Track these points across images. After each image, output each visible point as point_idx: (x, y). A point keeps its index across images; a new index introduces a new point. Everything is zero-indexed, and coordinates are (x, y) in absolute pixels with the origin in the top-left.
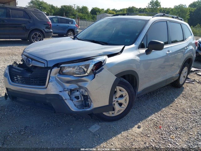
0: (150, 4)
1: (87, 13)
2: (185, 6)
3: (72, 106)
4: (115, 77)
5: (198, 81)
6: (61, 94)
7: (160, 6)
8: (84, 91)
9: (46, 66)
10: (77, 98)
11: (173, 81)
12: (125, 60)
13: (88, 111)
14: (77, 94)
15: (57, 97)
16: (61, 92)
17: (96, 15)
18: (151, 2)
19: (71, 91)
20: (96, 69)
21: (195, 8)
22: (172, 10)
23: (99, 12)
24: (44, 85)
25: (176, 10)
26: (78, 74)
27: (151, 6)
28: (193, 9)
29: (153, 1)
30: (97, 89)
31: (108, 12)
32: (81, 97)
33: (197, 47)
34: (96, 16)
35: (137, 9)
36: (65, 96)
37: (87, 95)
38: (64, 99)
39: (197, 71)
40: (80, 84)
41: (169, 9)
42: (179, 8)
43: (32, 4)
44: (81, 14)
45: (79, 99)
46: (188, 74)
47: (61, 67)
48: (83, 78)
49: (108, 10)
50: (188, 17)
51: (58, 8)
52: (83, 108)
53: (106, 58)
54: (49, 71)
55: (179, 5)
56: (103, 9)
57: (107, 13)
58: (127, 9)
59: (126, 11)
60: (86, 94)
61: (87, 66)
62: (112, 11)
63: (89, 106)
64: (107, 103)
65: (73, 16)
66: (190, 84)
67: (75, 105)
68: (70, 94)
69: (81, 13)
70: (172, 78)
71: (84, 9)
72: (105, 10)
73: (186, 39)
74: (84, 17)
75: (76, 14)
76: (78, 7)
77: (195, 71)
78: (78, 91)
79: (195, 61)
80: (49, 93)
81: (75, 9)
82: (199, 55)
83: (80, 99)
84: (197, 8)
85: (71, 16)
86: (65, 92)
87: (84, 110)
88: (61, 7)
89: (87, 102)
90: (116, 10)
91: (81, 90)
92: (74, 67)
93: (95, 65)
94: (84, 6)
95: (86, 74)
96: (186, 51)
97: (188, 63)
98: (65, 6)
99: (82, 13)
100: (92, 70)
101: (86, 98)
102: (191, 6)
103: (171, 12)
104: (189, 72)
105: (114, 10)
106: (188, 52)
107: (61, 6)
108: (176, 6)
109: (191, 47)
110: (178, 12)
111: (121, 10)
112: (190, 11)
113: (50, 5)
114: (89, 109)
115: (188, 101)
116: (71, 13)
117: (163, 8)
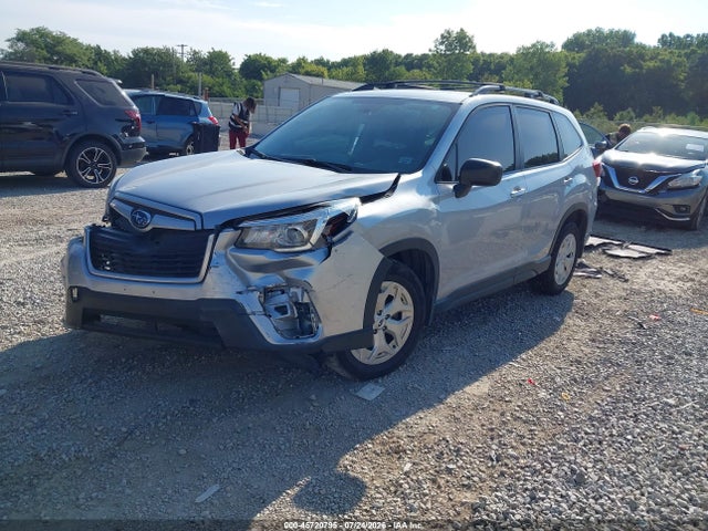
0: (442, 43)
1: (229, 73)
2: (553, 46)
3: (270, 331)
4: (381, 256)
5: (611, 272)
6: (240, 299)
7: (474, 47)
8: (299, 291)
9: (199, 227)
10: (282, 310)
11: (534, 275)
12: (403, 210)
13: (310, 344)
14: (282, 299)
15: (230, 308)
16: (240, 293)
17: (261, 79)
18: (442, 36)
19: (267, 293)
20: (333, 234)
21: (583, 55)
22: (512, 59)
23: (273, 71)
24: (197, 274)
25: (525, 60)
26: (286, 247)
27: (443, 47)
28: (577, 55)
29: (448, 32)
30: (335, 286)
31: (302, 71)
32: (292, 308)
33: (599, 179)
34: (259, 83)
35: (400, 56)
36: (252, 304)
37: (306, 304)
38: (249, 311)
39: (604, 244)
40: (290, 273)
41: (502, 56)
42: (534, 54)
43: (21, 45)
44: (208, 79)
45: (286, 313)
46: (579, 255)
47: (242, 228)
48: (302, 258)
49: (301, 63)
50: (563, 82)
51: (124, 59)
52: (298, 338)
53: (356, 206)
54: (212, 237)
55: (534, 45)
56: (284, 61)
57: (298, 73)
58: (365, 57)
59: (364, 65)
60: (306, 300)
61: (310, 226)
62: (314, 67)
63: (311, 332)
64: (359, 325)
65: (179, 87)
66: (591, 281)
67: (277, 330)
68: (262, 300)
69: (206, 73)
70: (530, 266)
71: (217, 61)
72: (290, 63)
73: (566, 156)
74: (216, 88)
75: (189, 78)
76: (195, 53)
77: (599, 245)
78: (283, 293)
79: (596, 219)
80: (209, 296)
81: (185, 60)
82: (609, 200)
83: (289, 315)
84: (589, 54)
85: (172, 86)
86: (250, 294)
87: (298, 341)
88: (131, 55)
89: (307, 323)
90: (328, 61)
91: (292, 290)
92: (274, 229)
93: (329, 223)
94: (216, 50)
95: (308, 246)
96: (568, 189)
97: (575, 223)
98: (146, 51)
99: (211, 73)
100: (323, 235)
101: (305, 310)
102: (569, 45)
103: (511, 68)
104: (581, 248)
105: (320, 62)
106: (572, 192)
107: (134, 52)
108: (524, 48)
109: (582, 179)
110: (532, 69)
111: (345, 63)
112: (568, 64)
113: (88, 48)
114: (312, 340)
115: (592, 320)
116: (172, 75)
117: (483, 54)
